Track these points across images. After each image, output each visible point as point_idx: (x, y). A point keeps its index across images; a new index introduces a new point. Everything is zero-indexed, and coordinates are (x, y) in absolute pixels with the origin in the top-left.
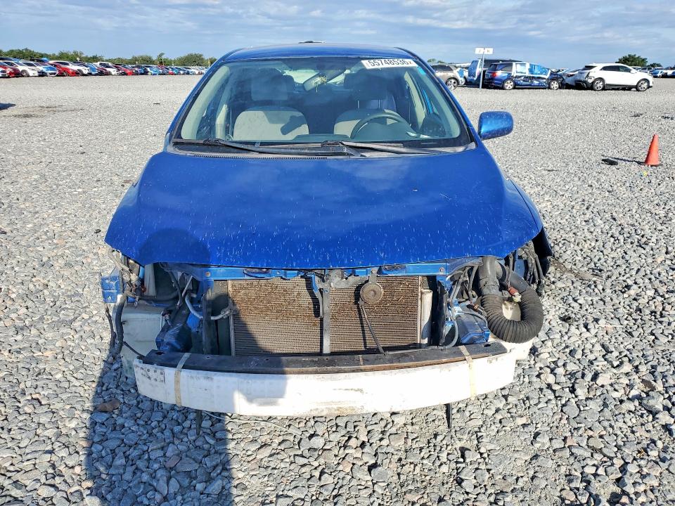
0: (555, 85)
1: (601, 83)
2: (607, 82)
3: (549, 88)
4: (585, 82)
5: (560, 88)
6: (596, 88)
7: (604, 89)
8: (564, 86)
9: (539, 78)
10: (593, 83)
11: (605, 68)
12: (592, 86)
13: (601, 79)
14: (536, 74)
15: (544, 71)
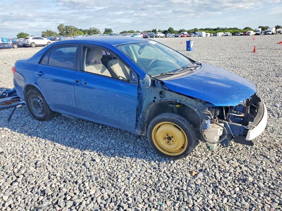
0: (15, 46)
1: (34, 44)
2: (36, 44)
3: (13, 48)
4: (28, 44)
5: (18, 47)
6: (33, 46)
7: (36, 46)
8: (19, 46)
9: (7, 44)
10: (31, 44)
11: (34, 38)
12: (31, 46)
13: (33, 43)
14: (5, 42)
15: (9, 40)
